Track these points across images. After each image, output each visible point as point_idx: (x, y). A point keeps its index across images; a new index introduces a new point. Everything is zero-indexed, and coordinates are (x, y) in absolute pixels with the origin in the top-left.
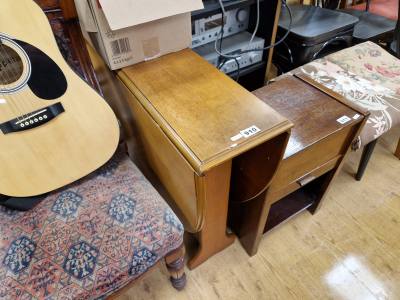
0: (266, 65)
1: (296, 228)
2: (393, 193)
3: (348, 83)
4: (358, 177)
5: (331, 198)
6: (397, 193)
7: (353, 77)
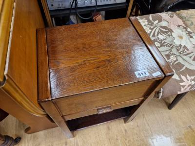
0: (127, 6)
1: (108, 128)
2: (190, 127)
3: (181, 37)
4: (170, 106)
5: (144, 115)
6: (193, 127)
7: (189, 33)
